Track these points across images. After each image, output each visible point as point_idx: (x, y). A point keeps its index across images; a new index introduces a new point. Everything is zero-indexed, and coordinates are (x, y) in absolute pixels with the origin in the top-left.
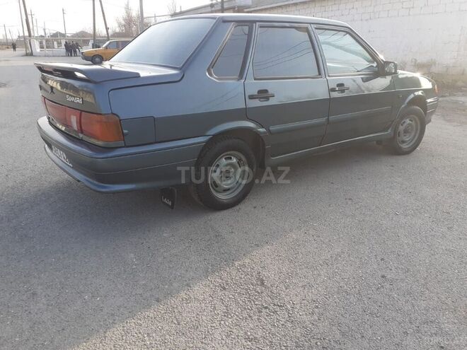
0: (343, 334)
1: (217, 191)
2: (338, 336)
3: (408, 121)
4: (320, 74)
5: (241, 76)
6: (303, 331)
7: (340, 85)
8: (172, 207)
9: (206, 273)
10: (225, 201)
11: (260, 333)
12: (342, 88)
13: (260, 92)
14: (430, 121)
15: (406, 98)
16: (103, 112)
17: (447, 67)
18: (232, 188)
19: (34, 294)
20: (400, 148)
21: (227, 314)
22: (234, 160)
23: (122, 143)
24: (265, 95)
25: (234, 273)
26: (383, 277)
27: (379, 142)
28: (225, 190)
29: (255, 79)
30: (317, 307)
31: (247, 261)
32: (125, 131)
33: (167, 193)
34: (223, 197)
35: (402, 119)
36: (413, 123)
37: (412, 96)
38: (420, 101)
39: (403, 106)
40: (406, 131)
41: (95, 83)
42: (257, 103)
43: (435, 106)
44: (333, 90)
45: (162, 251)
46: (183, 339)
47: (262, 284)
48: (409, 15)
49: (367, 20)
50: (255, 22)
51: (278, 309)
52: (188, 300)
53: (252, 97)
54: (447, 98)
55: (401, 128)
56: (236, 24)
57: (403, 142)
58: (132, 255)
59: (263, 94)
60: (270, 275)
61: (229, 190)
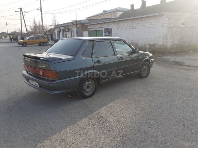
0: (125, 127)
1: (85, 92)
2: (124, 127)
3: (144, 67)
4: (115, 55)
5: (91, 57)
6: (114, 127)
7: (121, 58)
8: (72, 98)
9: (86, 116)
10: (88, 95)
11: (103, 128)
12: (122, 58)
13: (97, 61)
14: (152, 67)
15: (143, 60)
16: (52, 70)
17: (160, 46)
18: (90, 91)
19: (35, 125)
20: (143, 76)
21: (93, 125)
22: (90, 82)
23: (58, 79)
24: (99, 62)
25: (94, 115)
26: (136, 113)
27: (136, 74)
28: (88, 92)
29: (96, 57)
30: (118, 121)
31: (97, 112)
32: (59, 75)
33: (69, 93)
34: (87, 94)
35: (142, 66)
36: (146, 68)
37: (145, 59)
38: (148, 61)
39: (142, 62)
40: (144, 70)
41: (50, 61)
42: (97, 65)
43: (153, 62)
44: (119, 59)
45: (70, 111)
46: (82, 131)
47: (102, 117)
48: (146, 27)
49: (131, 29)
50: (95, 40)
51: (107, 123)
52: (82, 123)
53: (95, 63)
54: (161, 57)
55: (142, 70)
56: (89, 42)
57: (144, 74)
58: (62, 113)
59: (98, 62)
60: (104, 115)
61: (89, 91)
